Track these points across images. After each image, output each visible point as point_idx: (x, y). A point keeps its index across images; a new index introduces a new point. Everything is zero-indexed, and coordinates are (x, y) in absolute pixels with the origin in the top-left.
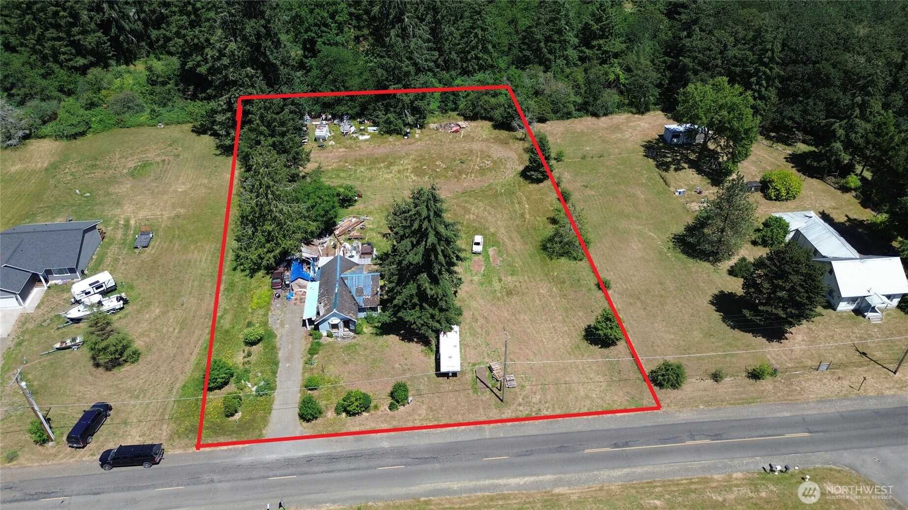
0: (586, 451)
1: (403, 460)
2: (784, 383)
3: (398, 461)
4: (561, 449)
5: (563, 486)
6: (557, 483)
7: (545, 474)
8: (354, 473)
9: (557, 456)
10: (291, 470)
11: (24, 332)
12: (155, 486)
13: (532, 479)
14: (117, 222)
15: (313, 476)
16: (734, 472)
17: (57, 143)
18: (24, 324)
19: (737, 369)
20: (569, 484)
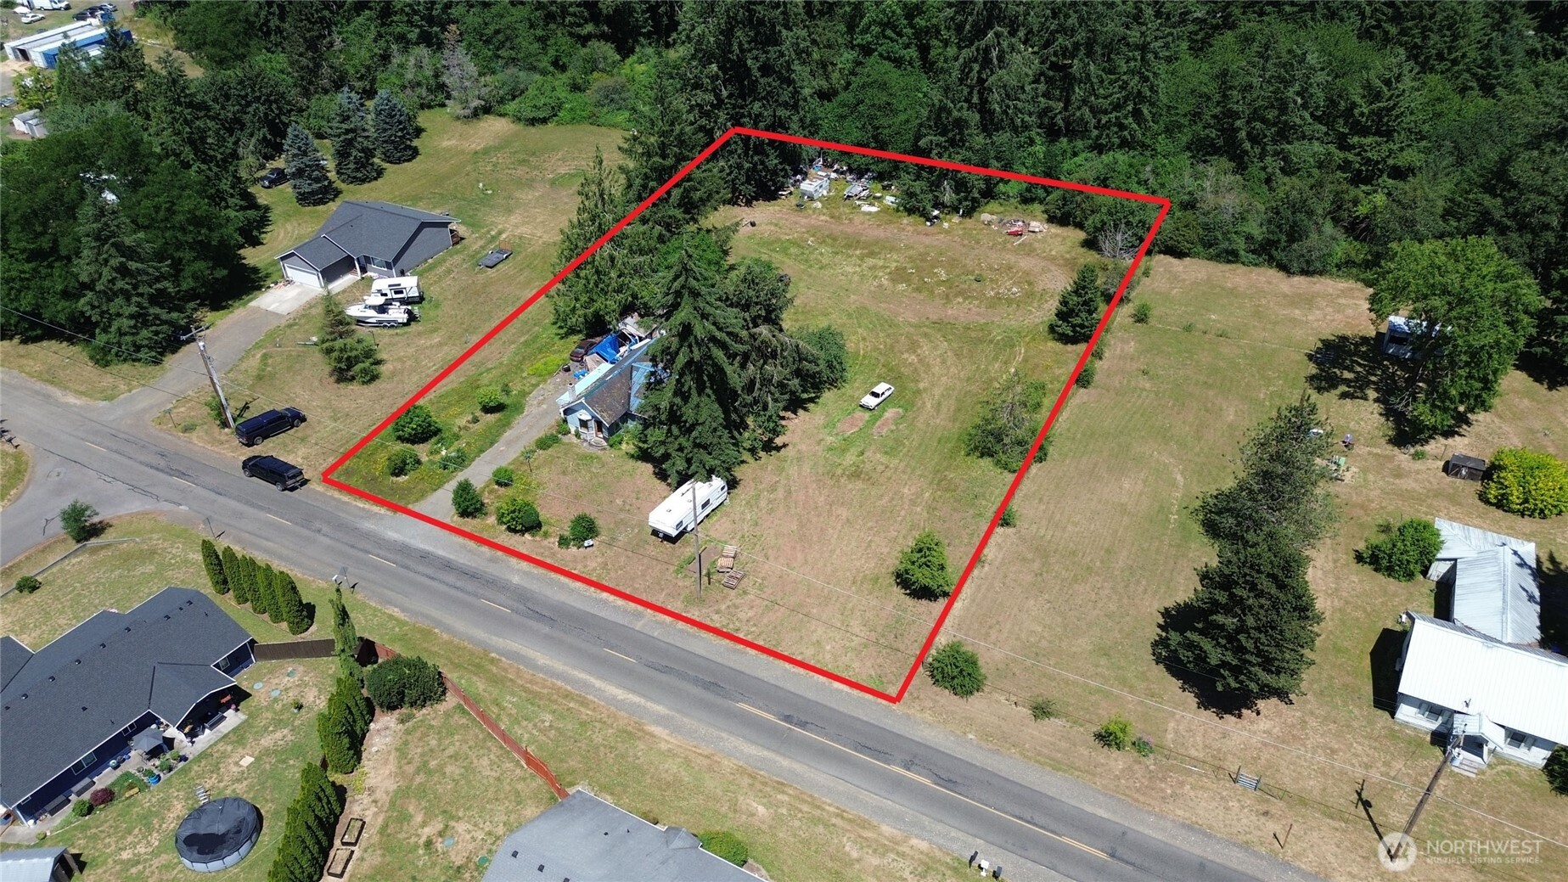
0: (741, 705)
1: (516, 605)
2: (1150, 772)
5: (666, 727)
6: (660, 720)
7: (658, 702)
8: (453, 592)
9: (697, 691)
10: (398, 558)
11: (303, 316)
12: (269, 511)
13: (638, 700)
14: (489, 232)
15: (412, 575)
16: (917, 836)
17: (512, 126)
18: (310, 308)
19: (1094, 717)
20: (676, 729)
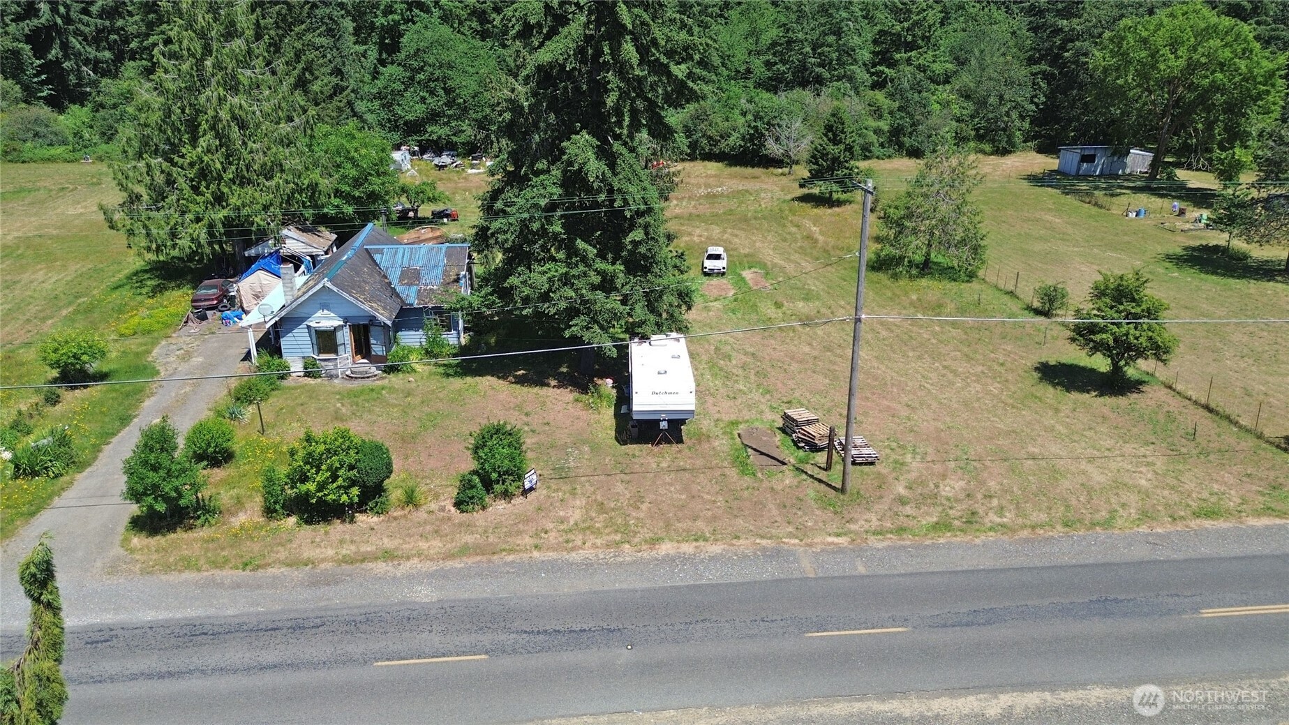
0: (1208, 613)
1: (486, 639)
3: (465, 639)
4: (1103, 607)
9: (1098, 626)
13: (1033, 699)
